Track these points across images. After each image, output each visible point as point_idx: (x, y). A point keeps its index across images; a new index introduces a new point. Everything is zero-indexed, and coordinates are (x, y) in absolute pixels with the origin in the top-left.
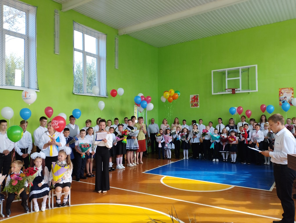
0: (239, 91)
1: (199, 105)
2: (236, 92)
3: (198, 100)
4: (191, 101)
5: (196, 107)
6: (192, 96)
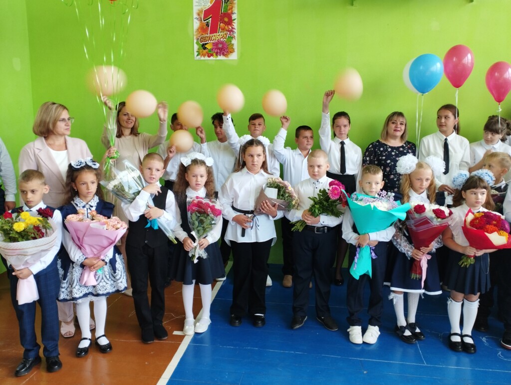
1: (235, 47)
4: (196, 24)
5: (221, 58)
6: (202, 2)
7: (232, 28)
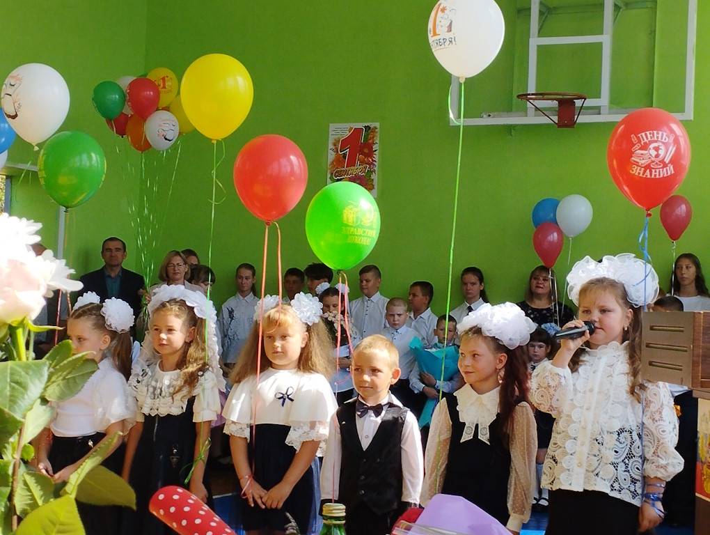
0: (597, 110)
1: (376, 183)
2: (582, 119)
3: (370, 153)
6: (340, 130)
7: (372, 160)
